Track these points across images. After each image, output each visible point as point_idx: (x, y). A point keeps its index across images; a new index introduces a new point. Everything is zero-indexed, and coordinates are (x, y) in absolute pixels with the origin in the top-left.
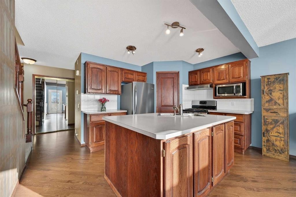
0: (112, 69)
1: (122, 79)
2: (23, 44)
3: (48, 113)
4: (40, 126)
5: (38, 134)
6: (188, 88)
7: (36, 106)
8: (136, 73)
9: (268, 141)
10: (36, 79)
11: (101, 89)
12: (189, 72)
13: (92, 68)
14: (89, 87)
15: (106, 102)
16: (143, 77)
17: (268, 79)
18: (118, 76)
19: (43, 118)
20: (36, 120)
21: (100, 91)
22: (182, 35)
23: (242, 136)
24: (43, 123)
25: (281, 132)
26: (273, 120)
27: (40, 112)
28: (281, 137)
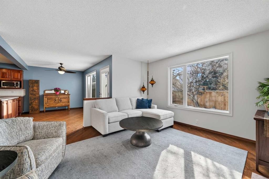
9: (32, 107)
25: (37, 102)
26: (34, 98)
28: (37, 104)
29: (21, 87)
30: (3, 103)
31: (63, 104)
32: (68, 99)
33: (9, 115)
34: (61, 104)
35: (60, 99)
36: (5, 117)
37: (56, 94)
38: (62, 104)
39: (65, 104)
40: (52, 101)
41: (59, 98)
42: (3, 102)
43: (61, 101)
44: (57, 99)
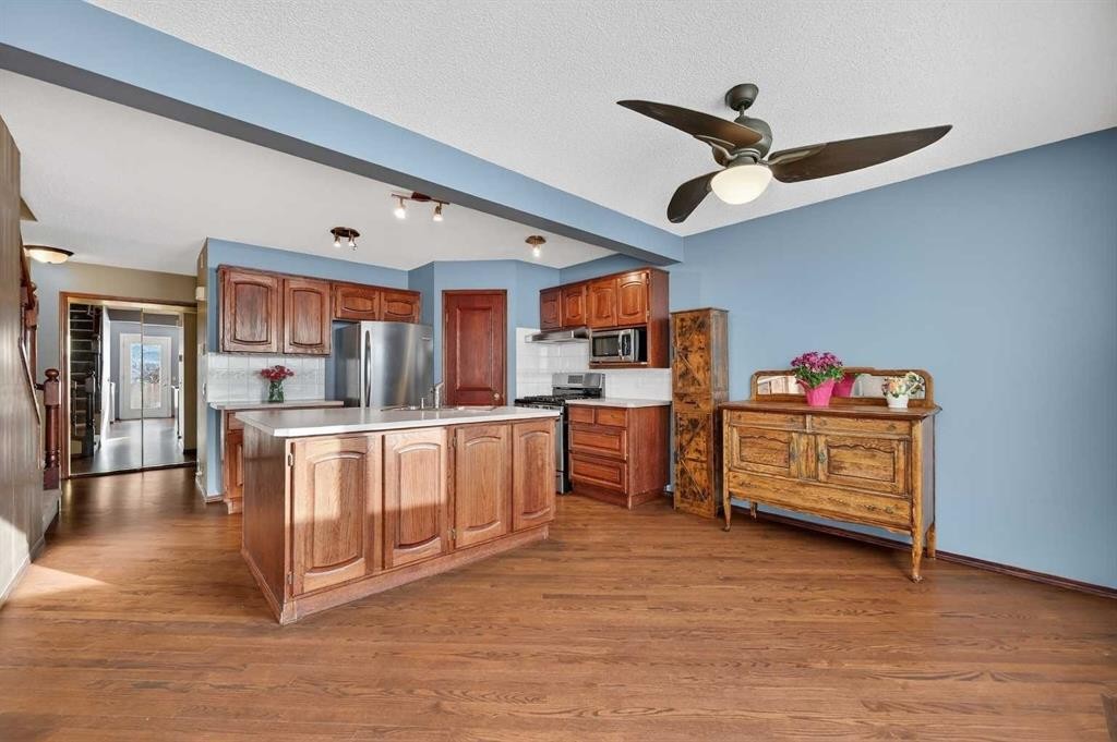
0: (303, 284)
1: (336, 312)
2: (33, 218)
3: (117, 419)
4: (86, 456)
5: (79, 477)
6: (538, 338)
7: (72, 389)
8: (382, 294)
9: (683, 472)
10: (74, 306)
11: (266, 342)
12: (544, 293)
13: (236, 284)
14: (228, 337)
15: (284, 377)
16: (408, 306)
17: (682, 320)
18: (322, 305)
19: (98, 433)
20: (73, 438)
21: (261, 348)
22: (438, 218)
23: (625, 462)
24: (96, 447)
25: (702, 449)
26: (691, 421)
27: (84, 412)
28: (702, 462)
29: (643, 356)
30: (292, 451)
31: (854, 500)
32: (901, 464)
33: (386, 517)
34: (831, 500)
35: (822, 447)
36: (300, 528)
37: (803, 400)
38: (837, 495)
39: (869, 502)
40: (767, 457)
41: (821, 440)
42: (292, 445)
43: (834, 467)
44: (801, 443)
